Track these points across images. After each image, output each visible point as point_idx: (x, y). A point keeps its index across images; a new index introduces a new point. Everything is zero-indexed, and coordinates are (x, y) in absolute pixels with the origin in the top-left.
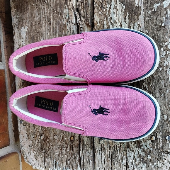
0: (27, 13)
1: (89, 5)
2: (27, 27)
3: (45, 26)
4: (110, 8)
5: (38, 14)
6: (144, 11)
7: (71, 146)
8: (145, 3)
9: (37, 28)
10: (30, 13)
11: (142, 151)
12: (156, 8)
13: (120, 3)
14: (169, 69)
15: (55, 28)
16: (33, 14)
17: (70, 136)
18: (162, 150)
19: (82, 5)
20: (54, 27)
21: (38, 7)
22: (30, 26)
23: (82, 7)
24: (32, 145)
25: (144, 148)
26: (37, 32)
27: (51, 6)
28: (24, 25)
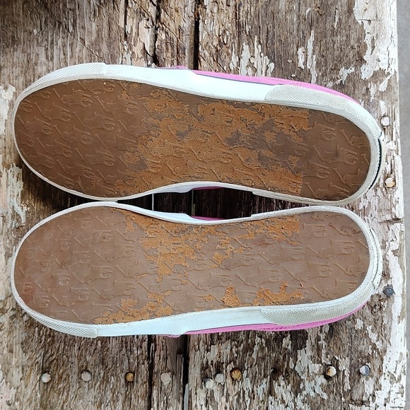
0: (15, 50)
1: (186, 51)
2: (12, 89)
4: (239, 64)
5: (47, 58)
6: (317, 80)
7: (126, 397)
8: (321, 62)
10: (23, 51)
11: (304, 402)
12: (344, 78)
13: (262, 55)
14: (369, 215)
16: (33, 56)
17: (125, 371)
18: (348, 398)
19: (167, 49)
21: (47, 40)
22: (21, 87)
23: (169, 55)
24: (17, 400)
25: (308, 395)
27: (83, 41)
28: (4, 83)
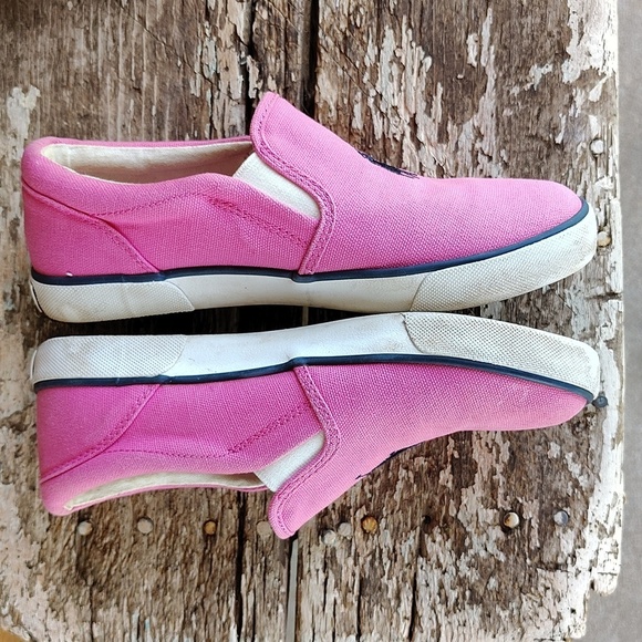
0: (39, 33)
1: (299, 37)
2: (35, 92)
3: (115, 95)
4: (378, 58)
5: (88, 45)
6: (496, 85)
7: (204, 558)
8: (502, 57)
9: (81, 99)
10: (52, 35)
11: (470, 565)
12: (537, 81)
13: (414, 44)
14: (572, 288)
15: (157, 110)
16: (66, 43)
17: (203, 519)
18: (536, 559)
19: (270, 34)
20: (152, 104)
21: (88, 18)
22: (48, 90)
23: (273, 43)
24: (42, 560)
25: (476, 556)
26: (79, 114)
27: (142, 20)
28: (22, 83)
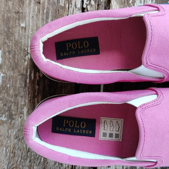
3: (30, 4)
9: (16, 5)
15: (46, 11)
20: (44, 8)
26: (15, 11)
